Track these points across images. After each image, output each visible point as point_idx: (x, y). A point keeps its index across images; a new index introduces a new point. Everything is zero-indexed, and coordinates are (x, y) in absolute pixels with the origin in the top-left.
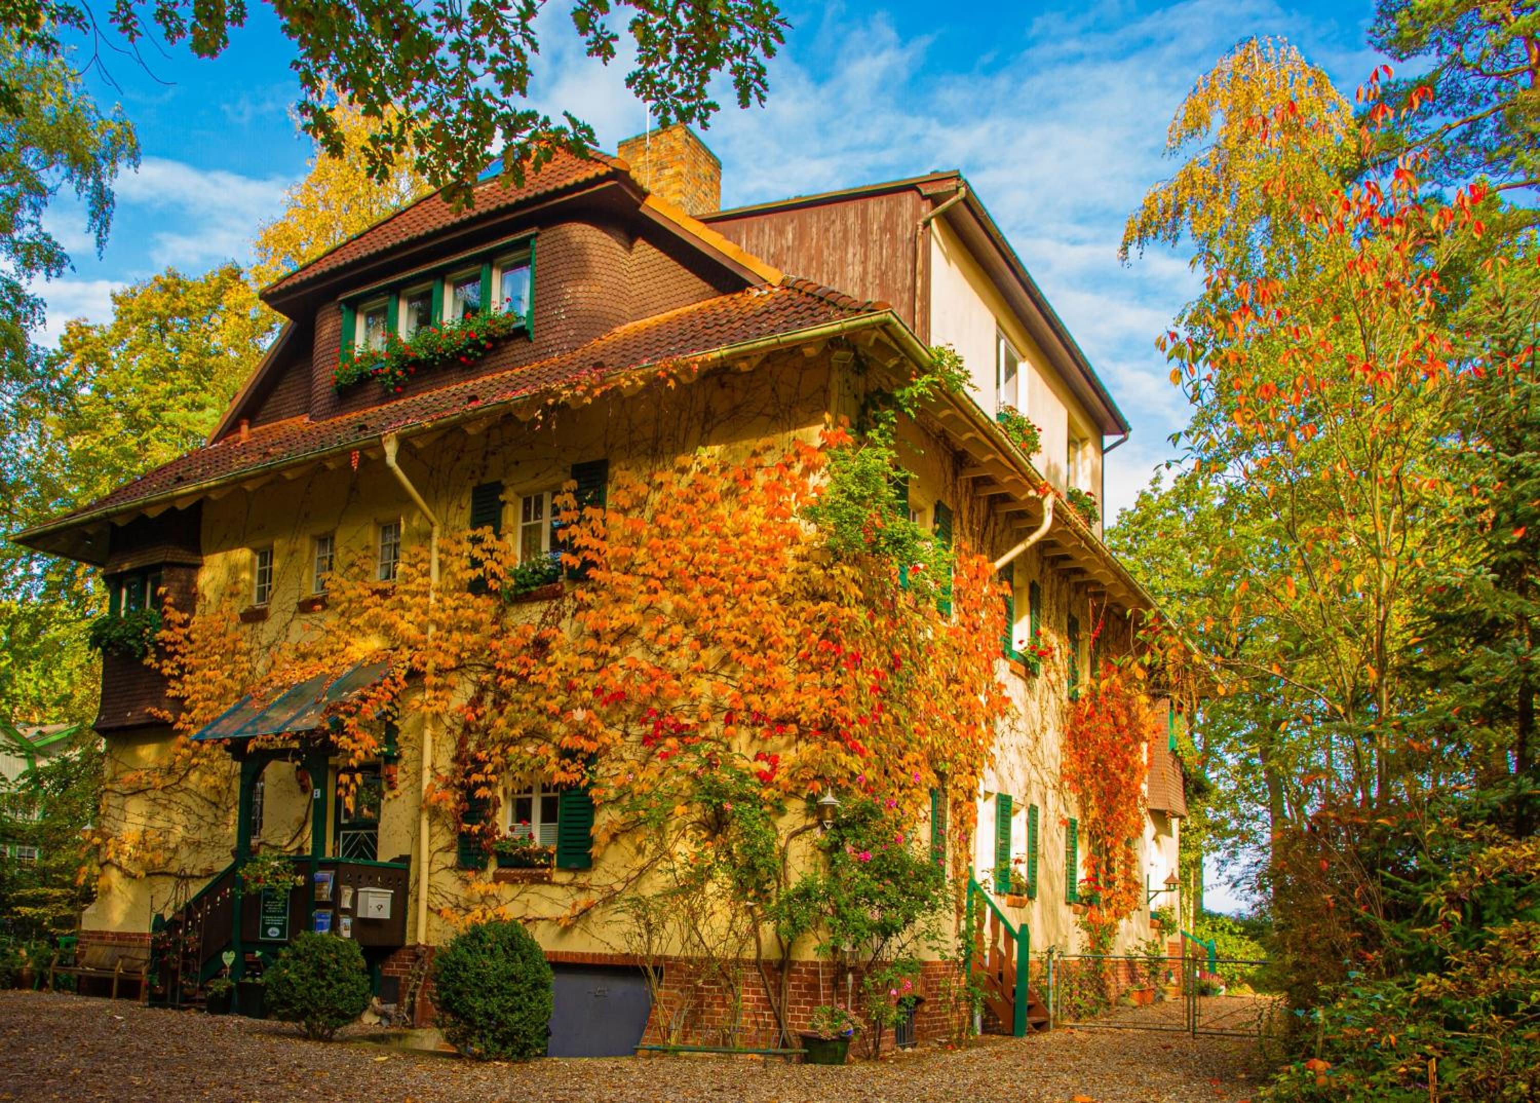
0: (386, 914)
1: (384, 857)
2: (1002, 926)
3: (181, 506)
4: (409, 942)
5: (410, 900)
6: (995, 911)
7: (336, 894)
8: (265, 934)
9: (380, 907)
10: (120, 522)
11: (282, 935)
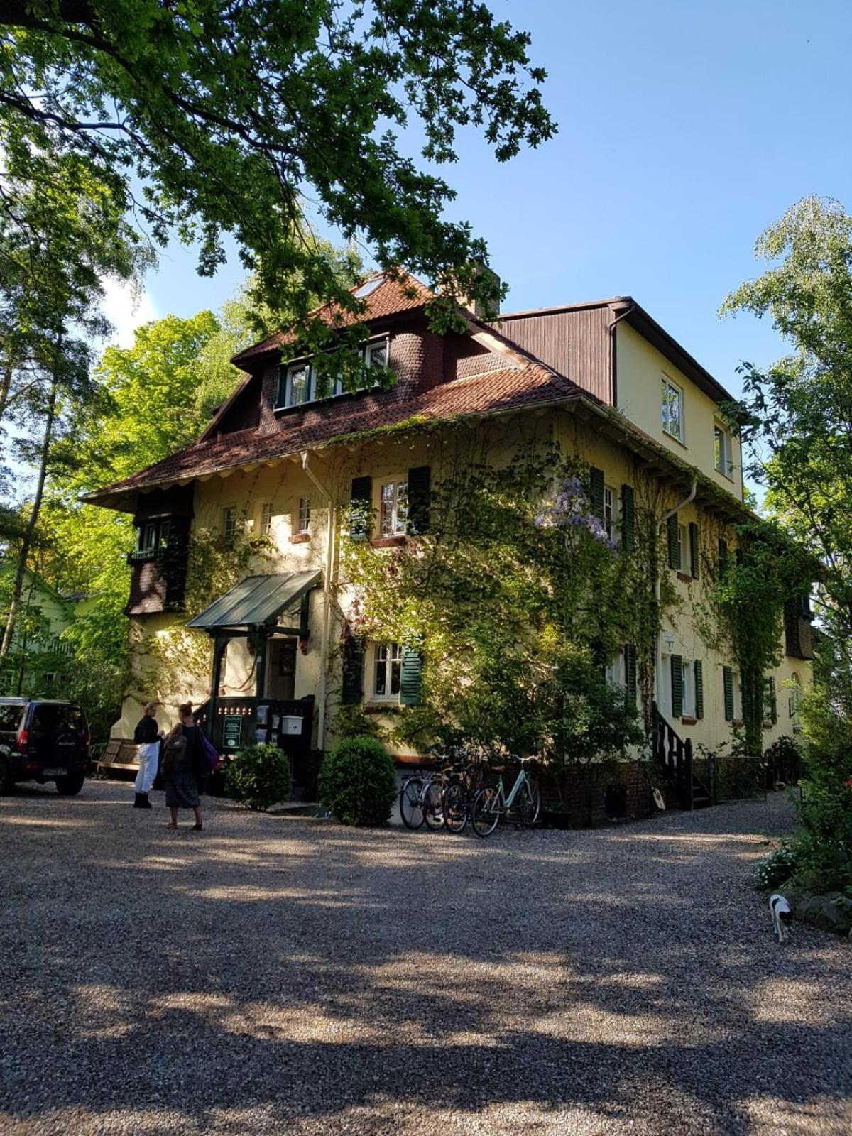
0: (298, 731)
1: (298, 696)
2: (675, 740)
3: (182, 484)
4: (313, 748)
5: (314, 723)
6: (670, 730)
7: (270, 720)
8: (226, 744)
9: (295, 728)
10: (145, 492)
11: (237, 745)
